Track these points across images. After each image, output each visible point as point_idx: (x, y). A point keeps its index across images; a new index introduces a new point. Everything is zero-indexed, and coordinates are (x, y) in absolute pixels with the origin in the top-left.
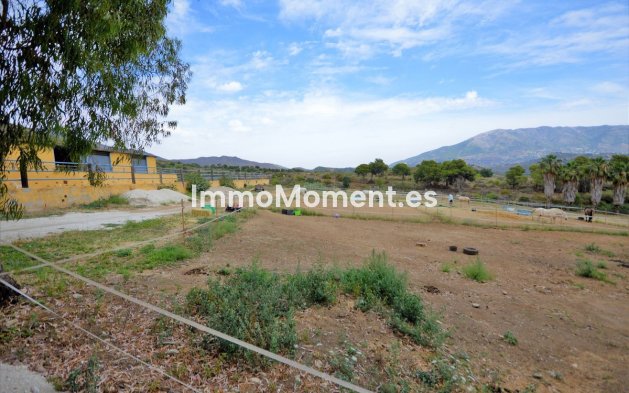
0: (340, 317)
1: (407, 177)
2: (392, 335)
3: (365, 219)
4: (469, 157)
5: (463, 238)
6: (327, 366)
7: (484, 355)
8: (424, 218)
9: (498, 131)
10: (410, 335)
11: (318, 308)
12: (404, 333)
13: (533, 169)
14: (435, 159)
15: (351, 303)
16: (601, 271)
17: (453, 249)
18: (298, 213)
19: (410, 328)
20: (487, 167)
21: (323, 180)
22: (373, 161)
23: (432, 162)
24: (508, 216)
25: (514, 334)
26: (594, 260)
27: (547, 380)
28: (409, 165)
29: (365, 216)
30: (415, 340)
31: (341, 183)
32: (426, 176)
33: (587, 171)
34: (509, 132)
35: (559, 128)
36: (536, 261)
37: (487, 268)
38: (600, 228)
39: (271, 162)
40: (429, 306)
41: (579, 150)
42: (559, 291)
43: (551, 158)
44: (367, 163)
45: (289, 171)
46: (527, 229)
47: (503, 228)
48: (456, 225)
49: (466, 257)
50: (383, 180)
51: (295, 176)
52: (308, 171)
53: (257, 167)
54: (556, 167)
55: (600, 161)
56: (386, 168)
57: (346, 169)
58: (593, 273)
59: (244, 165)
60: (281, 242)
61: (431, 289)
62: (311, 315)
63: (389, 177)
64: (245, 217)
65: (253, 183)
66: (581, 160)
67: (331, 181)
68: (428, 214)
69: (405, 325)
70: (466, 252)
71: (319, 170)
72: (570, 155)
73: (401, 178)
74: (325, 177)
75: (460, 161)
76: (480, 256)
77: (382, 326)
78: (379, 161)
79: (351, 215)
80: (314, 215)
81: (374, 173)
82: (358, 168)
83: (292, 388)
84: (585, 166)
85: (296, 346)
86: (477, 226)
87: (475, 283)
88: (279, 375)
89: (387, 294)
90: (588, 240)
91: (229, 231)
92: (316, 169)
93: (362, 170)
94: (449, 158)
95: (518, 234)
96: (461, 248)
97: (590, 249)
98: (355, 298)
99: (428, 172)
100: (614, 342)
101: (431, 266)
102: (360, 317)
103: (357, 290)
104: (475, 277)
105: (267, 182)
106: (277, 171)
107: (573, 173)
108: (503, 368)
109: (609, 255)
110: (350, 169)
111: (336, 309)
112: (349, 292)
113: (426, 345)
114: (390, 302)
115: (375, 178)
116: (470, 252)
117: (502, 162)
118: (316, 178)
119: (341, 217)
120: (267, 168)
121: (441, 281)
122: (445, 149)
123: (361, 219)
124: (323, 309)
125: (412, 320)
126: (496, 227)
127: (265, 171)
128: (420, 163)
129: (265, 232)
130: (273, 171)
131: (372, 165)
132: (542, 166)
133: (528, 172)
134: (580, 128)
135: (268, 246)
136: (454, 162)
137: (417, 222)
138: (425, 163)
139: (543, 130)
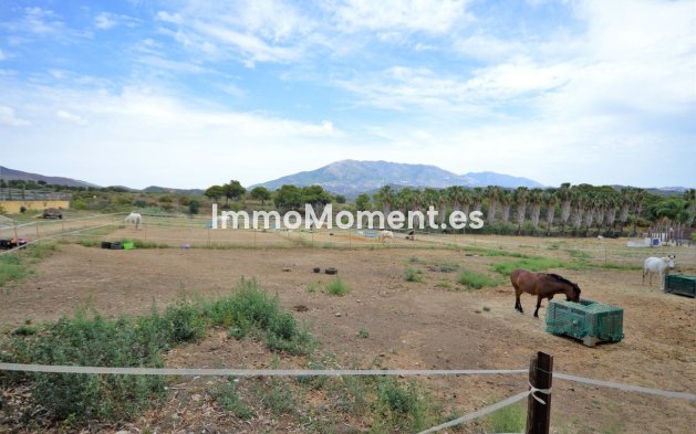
0: (213, 349)
1: (267, 202)
2: (270, 353)
3: (223, 248)
4: (326, 184)
5: (324, 260)
6: (207, 397)
7: (346, 350)
8: (288, 244)
9: (348, 161)
10: (286, 349)
11: (185, 346)
12: (281, 350)
13: (375, 197)
14: (295, 183)
15: (224, 335)
16: (419, 276)
17: (317, 271)
18: (129, 246)
19: (287, 344)
20: (341, 194)
21: (159, 204)
22: (228, 183)
23: (292, 187)
24: (359, 239)
25: (367, 330)
26: (415, 268)
27: (388, 355)
28: (270, 189)
29: (223, 245)
30: (291, 352)
31: (187, 208)
32: (287, 201)
33: (410, 200)
34: (358, 163)
35: (392, 163)
36: (380, 274)
37: (345, 284)
38: (419, 244)
39: (68, 177)
40: (300, 322)
41: (406, 183)
42: (394, 294)
43: (387, 189)
44: (221, 184)
45: (103, 190)
46: (372, 249)
47: (355, 249)
48: (317, 248)
49: (328, 276)
50: (239, 204)
51: (114, 197)
52: (135, 192)
53: (42, 183)
54: (391, 196)
55: (418, 192)
56: (243, 191)
57: (192, 191)
58: (415, 278)
59: (16, 178)
60: (110, 283)
61: (301, 308)
62: (178, 355)
63: (247, 202)
64: (37, 256)
65: (39, 206)
66: (407, 191)
67: (172, 204)
68: (290, 239)
69: (282, 342)
70: (328, 272)
71: (152, 191)
72: (399, 186)
73: (260, 202)
74: (163, 200)
75: (319, 187)
76: (339, 274)
77: (259, 348)
78: (236, 184)
79: (205, 244)
80: (155, 247)
81: (229, 196)
82: (208, 190)
83: (171, 427)
84: (409, 196)
85: (166, 388)
86: (335, 248)
87: (335, 298)
88: (151, 420)
89: (261, 318)
90: (411, 254)
91: (13, 277)
92: (148, 189)
93: (214, 193)
94: (309, 184)
95: (367, 253)
96: (322, 270)
97: (413, 261)
98: (226, 329)
99: (289, 197)
100: (426, 321)
101: (299, 289)
102: (235, 345)
103: (229, 320)
104: (336, 292)
105: (65, 205)
106: (81, 189)
107: (401, 201)
108: (360, 355)
109: (424, 263)
110: (198, 191)
111: (207, 343)
112: (220, 324)
113: (301, 354)
114: (264, 326)
115: (230, 202)
116: (331, 272)
117: (353, 189)
118: (149, 201)
119: (193, 247)
120: (62, 184)
121: (308, 300)
122: (304, 174)
123: (218, 248)
124: (191, 346)
125: (287, 336)
126: (350, 249)
127: (59, 188)
128: (280, 187)
129: (80, 274)
130: (73, 189)
131: (227, 187)
132: (382, 195)
133: (372, 199)
134: (406, 165)
135: (91, 290)
136: (313, 188)
137: (281, 248)
138: (285, 187)
139: (381, 163)
